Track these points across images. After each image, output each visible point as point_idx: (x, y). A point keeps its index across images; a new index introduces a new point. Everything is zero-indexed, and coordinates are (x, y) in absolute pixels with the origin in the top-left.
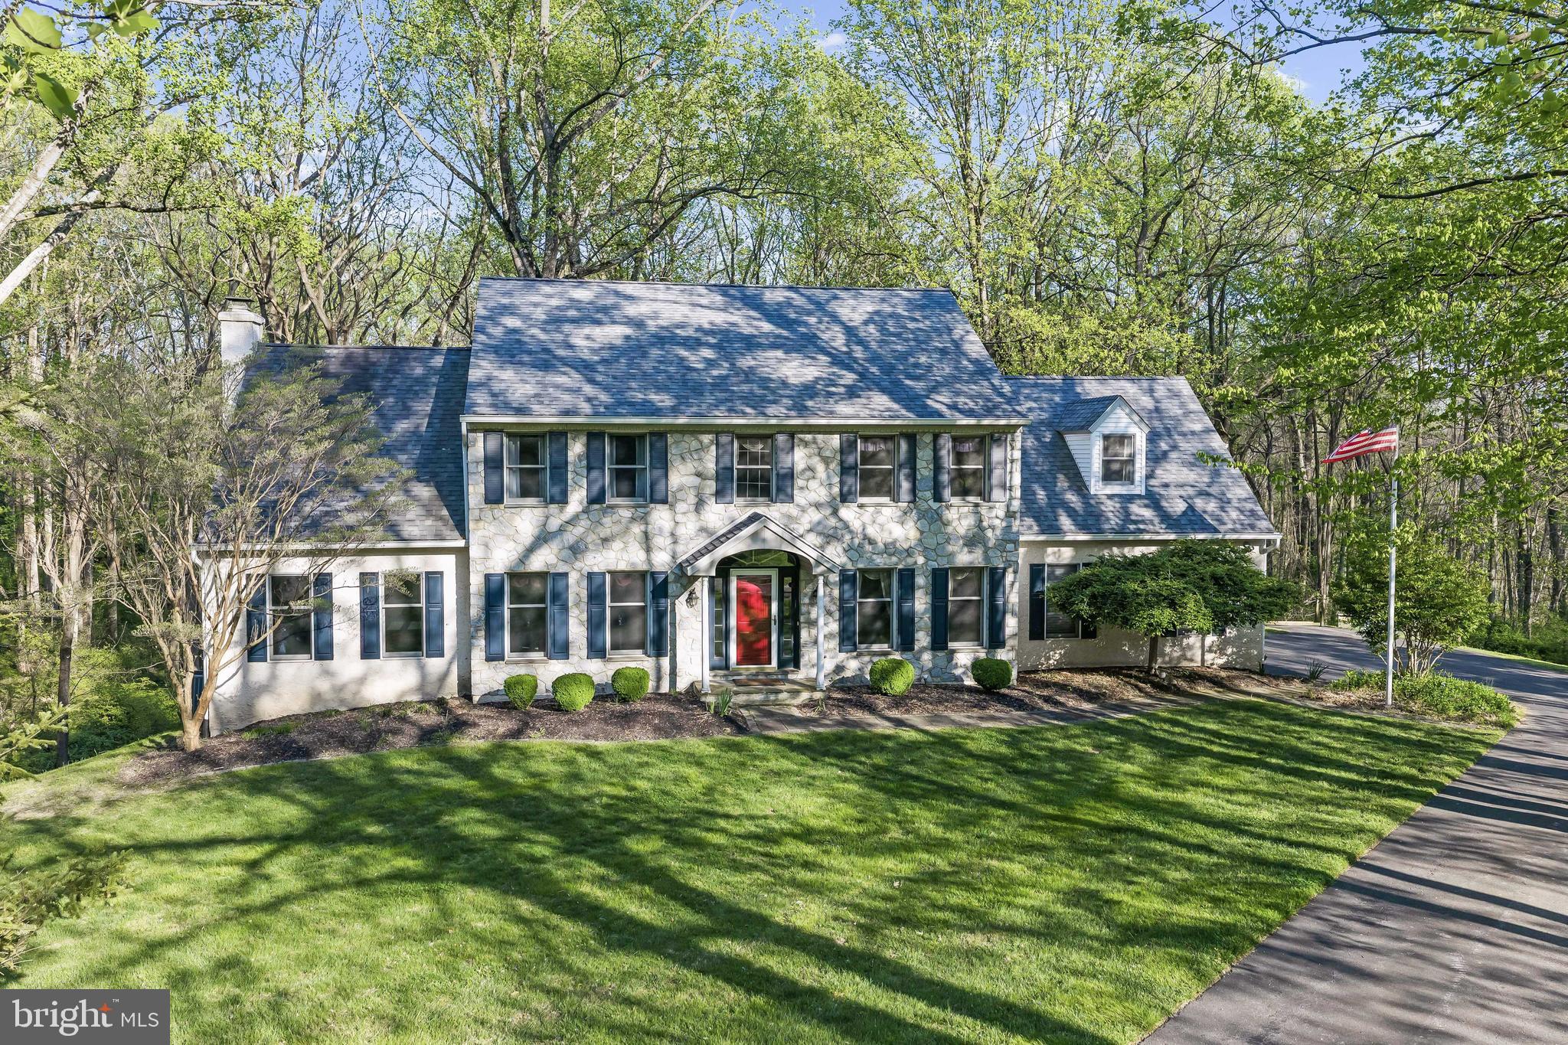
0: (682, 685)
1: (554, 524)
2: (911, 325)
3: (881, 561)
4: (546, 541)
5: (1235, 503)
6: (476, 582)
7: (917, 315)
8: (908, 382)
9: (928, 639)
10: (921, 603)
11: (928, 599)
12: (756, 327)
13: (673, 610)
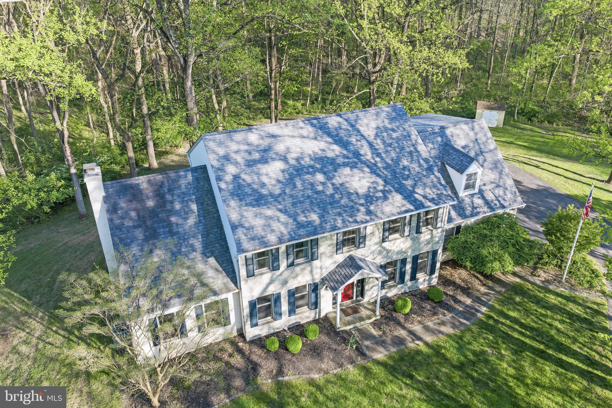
0: (323, 314)
1: (275, 276)
2: (395, 135)
3: (395, 257)
4: (271, 283)
5: (509, 189)
6: (245, 304)
7: (394, 125)
8: (404, 182)
9: (409, 278)
10: (408, 267)
11: (411, 265)
12: (333, 150)
13: (320, 293)
